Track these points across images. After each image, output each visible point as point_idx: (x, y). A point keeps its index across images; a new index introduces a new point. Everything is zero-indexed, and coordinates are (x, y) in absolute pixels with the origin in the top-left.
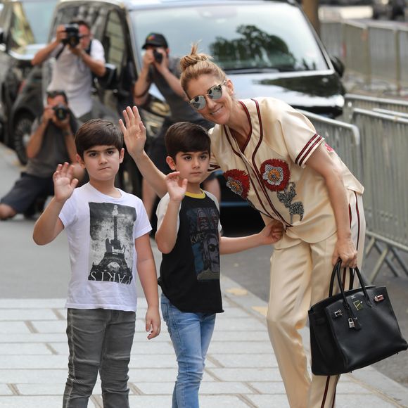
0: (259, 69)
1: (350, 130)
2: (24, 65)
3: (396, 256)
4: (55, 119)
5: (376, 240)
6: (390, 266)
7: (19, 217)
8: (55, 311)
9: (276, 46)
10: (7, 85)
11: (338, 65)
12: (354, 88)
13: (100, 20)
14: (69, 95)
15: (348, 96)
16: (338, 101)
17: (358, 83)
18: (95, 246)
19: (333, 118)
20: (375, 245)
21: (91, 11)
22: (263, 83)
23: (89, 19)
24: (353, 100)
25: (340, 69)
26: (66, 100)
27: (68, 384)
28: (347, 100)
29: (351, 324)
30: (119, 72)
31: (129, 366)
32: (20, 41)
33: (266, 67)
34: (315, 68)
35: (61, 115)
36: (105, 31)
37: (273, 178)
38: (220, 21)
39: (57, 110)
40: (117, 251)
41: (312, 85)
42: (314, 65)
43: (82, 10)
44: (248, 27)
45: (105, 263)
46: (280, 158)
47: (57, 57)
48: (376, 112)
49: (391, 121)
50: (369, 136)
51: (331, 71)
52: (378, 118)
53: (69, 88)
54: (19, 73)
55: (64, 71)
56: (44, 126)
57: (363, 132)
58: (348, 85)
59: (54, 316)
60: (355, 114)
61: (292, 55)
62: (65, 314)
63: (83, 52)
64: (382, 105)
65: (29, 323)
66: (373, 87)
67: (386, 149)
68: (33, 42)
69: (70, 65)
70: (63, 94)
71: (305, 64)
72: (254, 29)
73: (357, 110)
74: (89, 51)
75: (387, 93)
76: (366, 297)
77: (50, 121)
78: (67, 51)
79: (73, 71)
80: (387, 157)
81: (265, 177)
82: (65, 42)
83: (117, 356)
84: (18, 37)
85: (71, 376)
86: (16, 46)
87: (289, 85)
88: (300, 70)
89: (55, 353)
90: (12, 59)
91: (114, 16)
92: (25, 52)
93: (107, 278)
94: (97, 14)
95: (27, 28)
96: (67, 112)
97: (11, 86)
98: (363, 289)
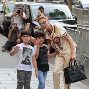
0: (59, 19)
1: (78, 32)
2: (8, 18)
3: (88, 59)
4: (14, 29)
5: (84, 56)
6: (87, 62)
7: (7, 51)
8: (14, 71)
9: (62, 14)
10: (4, 22)
11: (76, 18)
12: (79, 23)
13: (24, 8)
14: (18, 24)
15: (78, 25)
16: (76, 26)
17: (80, 22)
18: (23, 57)
19: (75, 29)
20: (84, 57)
21: (22, 6)
22: (59, 22)
23: (22, 8)
24: (79, 25)
25: (76, 19)
26: (17, 25)
27: (17, 87)
28: (78, 26)
29: (73, 72)
30: (28, 19)
31: (30, 83)
32: (7, 13)
33: (60, 18)
34: (71, 19)
35: (16, 28)
36: (25, 10)
37: (57, 41)
38: (50, 8)
39: (15, 27)
40: (28, 58)
41: (70, 22)
42: (71, 18)
43: (20, 6)
44: (56, 10)
45: (25, 60)
46: (58, 36)
47: (15, 16)
48: (84, 28)
49: (87, 30)
50: (82, 33)
51: (74, 19)
52: (85, 29)
53: (18, 23)
54: (6, 19)
55: (17, 19)
56: (12, 31)
57: (81, 33)
58: (78, 22)
59: (14, 72)
60: (79, 29)
61: (66, 16)
62: (16, 72)
63: (21, 15)
64: (85, 27)
65: (8, 74)
66: (83, 23)
67: (86, 36)
68: (10, 13)
69: (18, 18)
70: (16, 24)
71: (69, 18)
72: (58, 10)
73: (80, 28)
74: (22, 15)
75: (86, 24)
76: (77, 67)
77: (13, 30)
78: (18, 15)
79: (19, 19)
80: (86, 38)
81: (55, 40)
82: (17, 13)
83: (28, 81)
84: (6, 12)
85: (18, 85)
86: (6, 14)
87: (65, 22)
88: (68, 19)
89: (14, 80)
90: (5, 16)
91: (27, 7)
92: (8, 15)
93: (25, 64)
94: (23, 7)
95: (8, 10)
96: (17, 28)
97: (5, 22)
98: (77, 65)
